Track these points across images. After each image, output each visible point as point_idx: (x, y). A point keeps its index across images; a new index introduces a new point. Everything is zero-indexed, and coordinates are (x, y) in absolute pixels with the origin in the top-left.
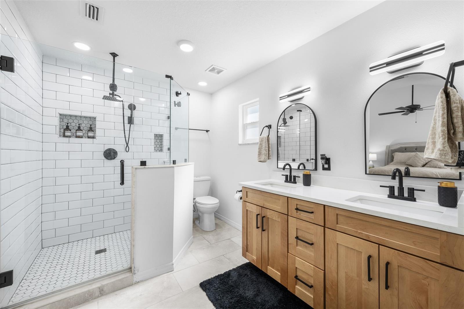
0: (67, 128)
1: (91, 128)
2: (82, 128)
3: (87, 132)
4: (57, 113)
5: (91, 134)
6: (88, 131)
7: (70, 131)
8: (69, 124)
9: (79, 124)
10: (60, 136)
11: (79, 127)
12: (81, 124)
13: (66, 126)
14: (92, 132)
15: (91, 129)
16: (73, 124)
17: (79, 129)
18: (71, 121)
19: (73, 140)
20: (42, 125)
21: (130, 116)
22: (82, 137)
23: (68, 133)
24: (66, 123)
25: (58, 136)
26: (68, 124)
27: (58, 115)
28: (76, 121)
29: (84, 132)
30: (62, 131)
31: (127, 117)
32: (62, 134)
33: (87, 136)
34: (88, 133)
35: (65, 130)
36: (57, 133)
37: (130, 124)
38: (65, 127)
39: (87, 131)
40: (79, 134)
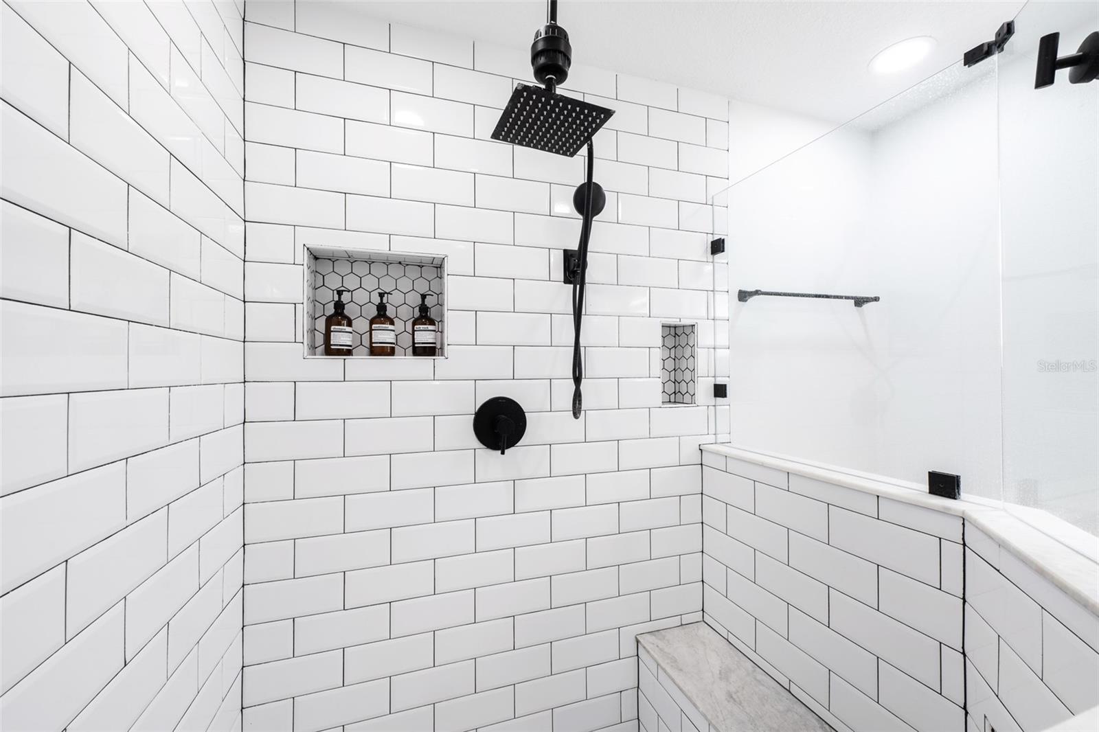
0: (339, 316)
1: (424, 309)
2: (390, 312)
3: (409, 329)
4: (300, 249)
5: (424, 336)
6: (414, 324)
7: (350, 324)
8: (345, 297)
9: (381, 295)
10: (313, 348)
11: (382, 308)
12: (388, 293)
13: (335, 304)
14: (431, 327)
15: (425, 316)
16: (361, 297)
17: (382, 315)
18: (351, 282)
19: (361, 364)
20: (245, 302)
21: (574, 246)
22: (391, 352)
23: (341, 338)
24: (335, 292)
25: (304, 349)
26: (340, 293)
27: (303, 257)
28: (370, 282)
29: (399, 326)
30: (321, 325)
31: (562, 251)
32: (320, 339)
33: (411, 344)
34: (414, 331)
35: (330, 321)
36: (299, 339)
37: (570, 282)
38: (330, 310)
39: (409, 324)
40: (383, 336)
